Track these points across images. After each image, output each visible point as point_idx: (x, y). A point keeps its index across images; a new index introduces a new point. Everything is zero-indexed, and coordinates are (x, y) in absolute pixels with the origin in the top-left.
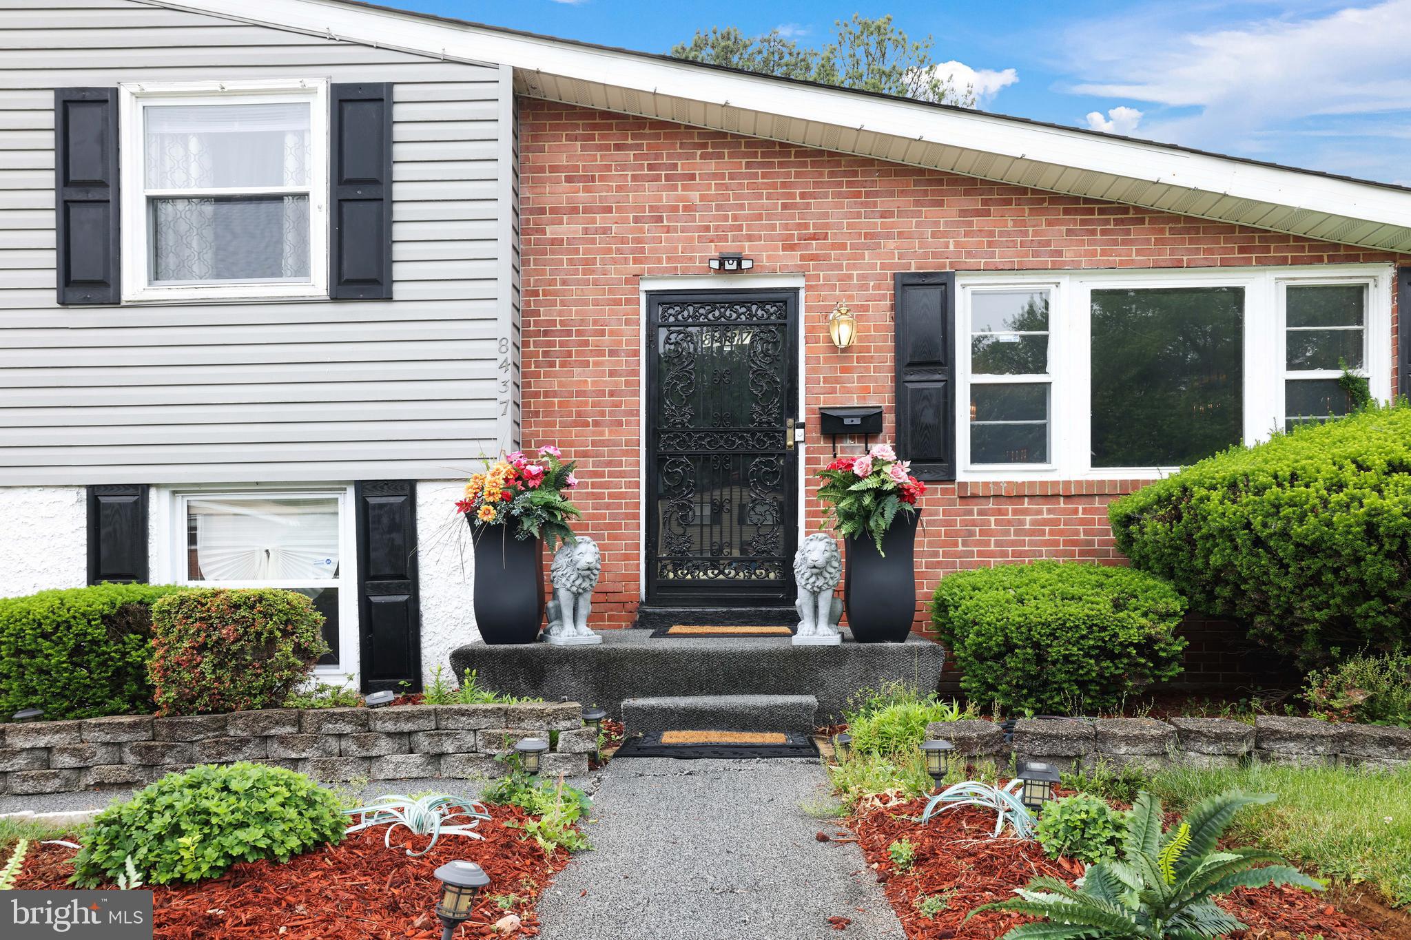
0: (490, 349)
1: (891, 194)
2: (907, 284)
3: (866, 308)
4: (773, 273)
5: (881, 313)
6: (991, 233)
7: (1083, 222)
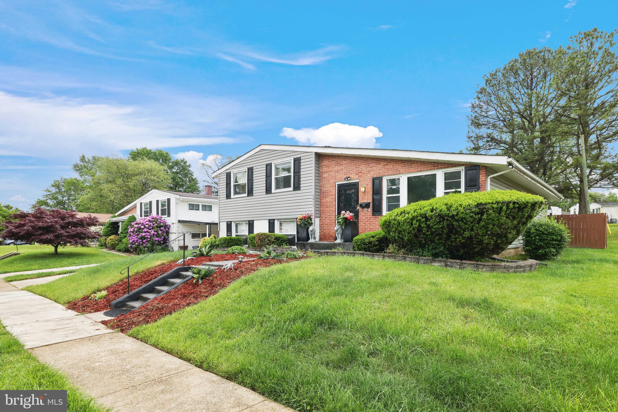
0: (311, 197)
1: (372, 163)
2: (374, 180)
3: (368, 184)
4: (354, 179)
5: (370, 185)
6: (388, 169)
7: (404, 164)
